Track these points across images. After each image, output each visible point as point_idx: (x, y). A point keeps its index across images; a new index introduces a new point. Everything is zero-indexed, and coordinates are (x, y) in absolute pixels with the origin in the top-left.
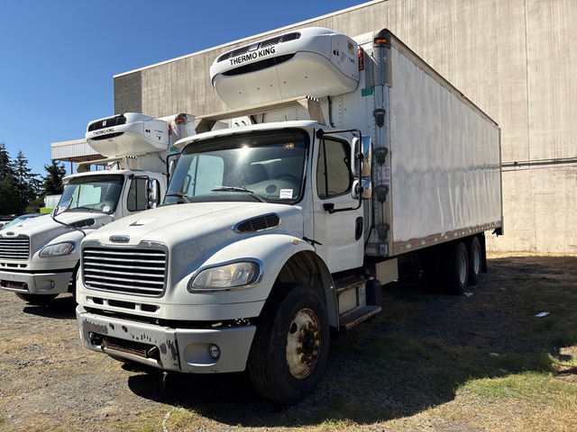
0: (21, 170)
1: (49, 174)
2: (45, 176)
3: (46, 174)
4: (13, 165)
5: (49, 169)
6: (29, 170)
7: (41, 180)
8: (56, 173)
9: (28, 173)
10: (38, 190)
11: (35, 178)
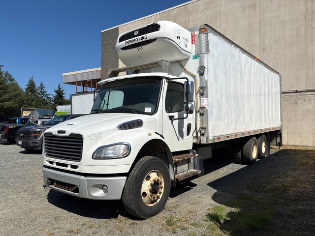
0: (41, 92)
1: (56, 94)
2: (55, 95)
3: (55, 94)
4: (38, 89)
5: (56, 92)
6: (46, 92)
7: (52, 97)
8: (60, 94)
9: (45, 93)
10: (50, 103)
11: (49, 96)
